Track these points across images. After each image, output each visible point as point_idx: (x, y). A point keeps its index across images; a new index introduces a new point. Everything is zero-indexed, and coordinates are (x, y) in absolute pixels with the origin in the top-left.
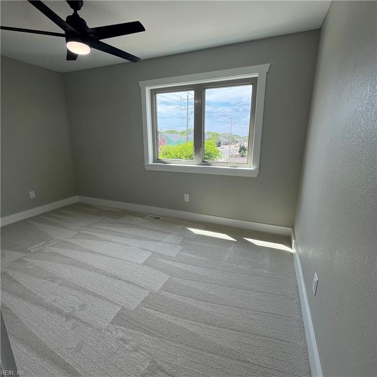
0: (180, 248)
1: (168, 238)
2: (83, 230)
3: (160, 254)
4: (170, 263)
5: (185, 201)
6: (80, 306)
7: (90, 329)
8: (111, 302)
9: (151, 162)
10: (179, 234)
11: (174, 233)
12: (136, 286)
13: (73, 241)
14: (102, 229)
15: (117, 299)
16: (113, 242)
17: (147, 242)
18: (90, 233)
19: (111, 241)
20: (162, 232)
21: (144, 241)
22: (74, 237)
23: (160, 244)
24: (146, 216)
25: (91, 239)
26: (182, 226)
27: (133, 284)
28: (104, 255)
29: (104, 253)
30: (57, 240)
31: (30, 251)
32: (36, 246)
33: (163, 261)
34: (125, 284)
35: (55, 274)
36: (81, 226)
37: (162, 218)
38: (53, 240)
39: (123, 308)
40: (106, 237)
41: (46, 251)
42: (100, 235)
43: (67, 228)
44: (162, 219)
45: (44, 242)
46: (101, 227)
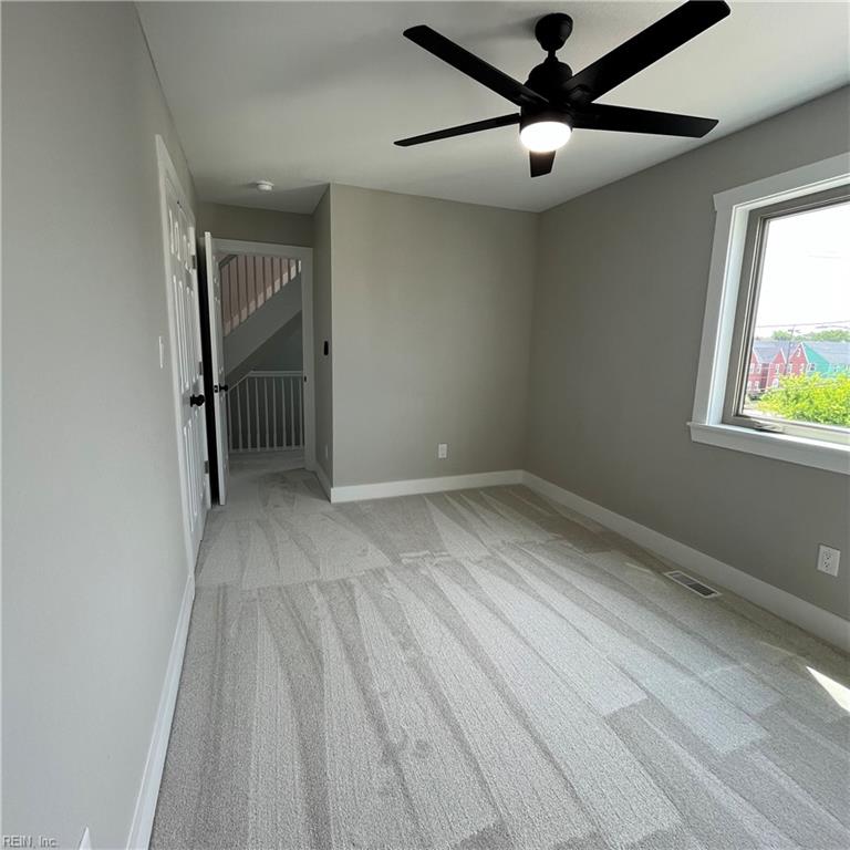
0: (757, 733)
1: (718, 671)
2: (502, 552)
3: (671, 714)
4: (698, 770)
5: (821, 567)
6: (418, 742)
7: (410, 825)
8: (483, 782)
9: (712, 416)
10: (766, 678)
11: (747, 665)
12: (561, 779)
13: (474, 570)
14: (540, 565)
15: (500, 786)
16: (552, 609)
17: (642, 652)
18: (512, 564)
19: (548, 606)
20: (704, 642)
21: (633, 646)
22: (480, 562)
23: (685, 681)
24: (670, 569)
25: (511, 582)
26: (790, 654)
27: (556, 767)
28: (519, 635)
29: (522, 632)
30: (449, 555)
31: (400, 561)
32: (413, 555)
33: (676, 747)
34: (535, 750)
35: (414, 631)
36: (503, 542)
37: (719, 594)
38: (444, 553)
39: (501, 827)
40: (543, 589)
41: (423, 572)
42: (530, 579)
43: (477, 536)
44: (716, 599)
45: (427, 552)
46: (542, 560)
